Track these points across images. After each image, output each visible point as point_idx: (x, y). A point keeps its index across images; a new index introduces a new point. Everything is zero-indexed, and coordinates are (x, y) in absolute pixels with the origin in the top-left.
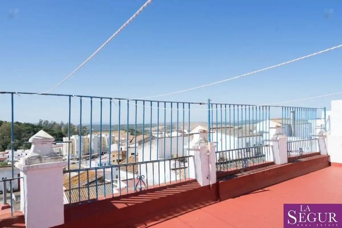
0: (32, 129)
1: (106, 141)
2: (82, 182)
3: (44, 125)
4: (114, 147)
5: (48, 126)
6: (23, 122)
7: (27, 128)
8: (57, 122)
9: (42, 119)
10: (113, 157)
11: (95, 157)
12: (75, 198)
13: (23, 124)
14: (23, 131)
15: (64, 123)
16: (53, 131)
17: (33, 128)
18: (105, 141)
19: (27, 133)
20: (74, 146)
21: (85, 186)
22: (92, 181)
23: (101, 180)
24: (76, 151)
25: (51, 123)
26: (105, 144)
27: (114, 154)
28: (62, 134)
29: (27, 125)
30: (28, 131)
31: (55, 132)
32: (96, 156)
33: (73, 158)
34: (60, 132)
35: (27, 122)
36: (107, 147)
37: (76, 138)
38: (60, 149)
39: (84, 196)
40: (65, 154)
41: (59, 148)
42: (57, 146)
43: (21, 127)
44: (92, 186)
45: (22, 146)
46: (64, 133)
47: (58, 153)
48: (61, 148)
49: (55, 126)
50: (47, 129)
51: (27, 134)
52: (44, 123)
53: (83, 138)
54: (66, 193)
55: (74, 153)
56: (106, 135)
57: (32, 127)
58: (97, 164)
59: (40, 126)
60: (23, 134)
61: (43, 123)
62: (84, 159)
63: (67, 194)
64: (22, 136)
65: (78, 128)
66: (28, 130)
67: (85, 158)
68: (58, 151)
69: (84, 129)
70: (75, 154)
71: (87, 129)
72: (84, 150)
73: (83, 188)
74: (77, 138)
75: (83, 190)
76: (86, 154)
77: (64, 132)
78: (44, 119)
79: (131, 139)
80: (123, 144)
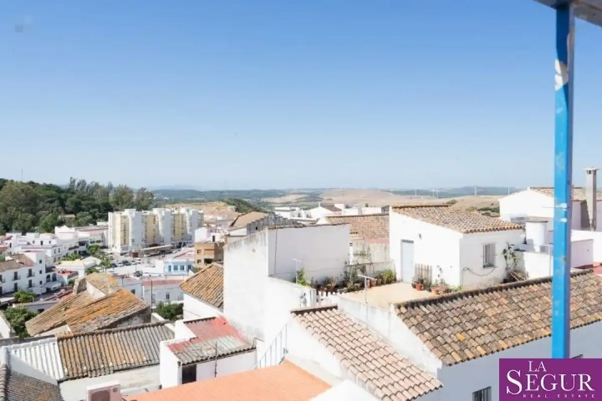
0: (56, 195)
1: (188, 222)
2: (104, 318)
3: (79, 189)
4: (201, 235)
5: (85, 190)
6: (41, 183)
7: (48, 193)
8: (101, 184)
9: (74, 177)
10: (198, 253)
11: (166, 252)
12: (79, 357)
13: (42, 185)
14: (42, 199)
15: (114, 186)
16: (93, 199)
17: (59, 193)
18: (186, 223)
19: (48, 202)
20: (127, 229)
21: (104, 330)
22: (127, 315)
23: (146, 315)
24: (130, 238)
25: (91, 185)
26: (186, 226)
27: (199, 248)
28: (110, 206)
29: (48, 188)
30: (50, 199)
31: (96, 202)
32: (167, 250)
33: (124, 252)
34: (105, 201)
35: (48, 183)
36: (189, 233)
37: (132, 213)
38: (103, 234)
39: (99, 355)
40: (111, 245)
41: (101, 232)
42: (98, 228)
43: (38, 190)
44: (121, 331)
45: (38, 226)
46: (112, 205)
47: (99, 242)
48: (105, 232)
49: (99, 190)
50: (83, 197)
51: (48, 204)
52: (79, 185)
53: (144, 214)
54: (59, 346)
55: (127, 242)
56: (188, 211)
57: (57, 191)
58: (168, 265)
59: (71, 191)
60: (41, 205)
61: (76, 183)
62: (145, 255)
63: (61, 347)
64: (38, 208)
65: (138, 196)
66: (49, 197)
67: (147, 252)
68: (99, 238)
69: (150, 198)
70: (128, 244)
71: (155, 198)
72: (146, 237)
73: (101, 334)
74: (134, 215)
75: (100, 339)
76: (151, 246)
77: (113, 202)
78: (78, 178)
79: (235, 219)
80: (219, 228)
